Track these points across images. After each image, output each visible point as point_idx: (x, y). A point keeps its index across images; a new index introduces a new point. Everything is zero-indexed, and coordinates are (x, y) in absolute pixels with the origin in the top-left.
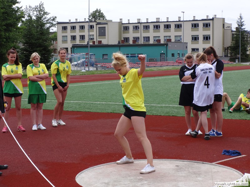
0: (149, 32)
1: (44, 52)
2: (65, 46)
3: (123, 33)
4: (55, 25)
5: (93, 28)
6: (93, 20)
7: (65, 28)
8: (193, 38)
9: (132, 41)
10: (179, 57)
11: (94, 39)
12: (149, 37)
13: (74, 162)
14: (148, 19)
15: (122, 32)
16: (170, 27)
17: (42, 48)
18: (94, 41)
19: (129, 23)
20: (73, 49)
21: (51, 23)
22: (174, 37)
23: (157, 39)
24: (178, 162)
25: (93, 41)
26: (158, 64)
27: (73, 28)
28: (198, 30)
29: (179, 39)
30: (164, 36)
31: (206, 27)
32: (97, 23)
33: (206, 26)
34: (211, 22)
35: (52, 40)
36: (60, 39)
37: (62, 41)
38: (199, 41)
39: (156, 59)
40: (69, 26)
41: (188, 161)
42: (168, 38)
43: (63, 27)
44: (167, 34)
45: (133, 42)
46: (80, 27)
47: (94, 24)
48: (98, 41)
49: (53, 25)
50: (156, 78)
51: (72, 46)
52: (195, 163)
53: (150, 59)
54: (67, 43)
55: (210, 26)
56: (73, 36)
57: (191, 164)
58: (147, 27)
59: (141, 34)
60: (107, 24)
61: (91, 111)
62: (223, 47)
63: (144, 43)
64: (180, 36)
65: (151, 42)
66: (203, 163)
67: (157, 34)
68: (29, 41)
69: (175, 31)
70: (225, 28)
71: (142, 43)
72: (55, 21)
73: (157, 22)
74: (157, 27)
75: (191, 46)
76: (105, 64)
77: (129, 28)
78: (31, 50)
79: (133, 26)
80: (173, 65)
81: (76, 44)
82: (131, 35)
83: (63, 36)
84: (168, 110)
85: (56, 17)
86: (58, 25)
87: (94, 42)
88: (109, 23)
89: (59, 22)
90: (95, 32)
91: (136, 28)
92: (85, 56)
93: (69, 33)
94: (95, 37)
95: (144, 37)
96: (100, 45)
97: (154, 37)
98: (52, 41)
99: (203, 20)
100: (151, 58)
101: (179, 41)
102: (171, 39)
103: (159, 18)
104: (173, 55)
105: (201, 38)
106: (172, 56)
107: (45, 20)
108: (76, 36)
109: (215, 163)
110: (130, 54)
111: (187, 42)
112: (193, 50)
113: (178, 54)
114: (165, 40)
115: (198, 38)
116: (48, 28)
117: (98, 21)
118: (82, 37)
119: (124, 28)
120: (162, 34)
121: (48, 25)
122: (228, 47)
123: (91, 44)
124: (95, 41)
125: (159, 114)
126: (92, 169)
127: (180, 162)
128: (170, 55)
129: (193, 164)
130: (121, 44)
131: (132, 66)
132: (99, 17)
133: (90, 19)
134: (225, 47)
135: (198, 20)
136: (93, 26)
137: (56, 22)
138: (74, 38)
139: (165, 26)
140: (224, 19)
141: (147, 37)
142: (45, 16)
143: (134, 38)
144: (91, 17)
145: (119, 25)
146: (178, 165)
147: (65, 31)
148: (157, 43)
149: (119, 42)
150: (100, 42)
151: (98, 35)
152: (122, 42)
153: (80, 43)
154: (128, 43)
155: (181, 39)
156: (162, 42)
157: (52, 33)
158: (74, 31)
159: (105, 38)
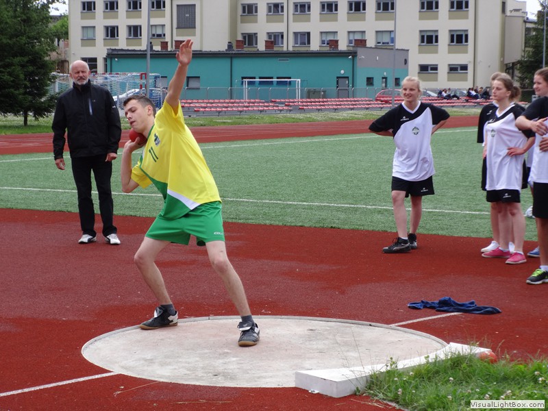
0: (309, 21)
2: (90, 52)
3: (242, 22)
5: (164, 7)
7: (89, 7)
8: (423, 37)
9: (264, 43)
10: (386, 86)
11: (164, 35)
12: (309, 34)
13: (82, 319)
15: (239, 18)
16: (364, 9)
18: (166, 40)
20: (109, 61)
22: (374, 33)
23: (331, 38)
24: (316, 322)
25: (163, 40)
26: (329, 105)
27: (112, 6)
28: (437, 18)
29: (386, 39)
30: (349, 32)
31: (457, 8)
33: (459, 6)
35: (56, 36)
36: (75, 34)
37: (82, 40)
38: (439, 47)
39: (324, 92)
40: (100, 2)
41: (339, 320)
42: (358, 37)
43: (84, 3)
44: (357, 26)
45: (266, 46)
46: (130, 3)
48: (176, 41)
50: (316, 139)
51: (108, 54)
52: (352, 325)
53: (309, 92)
54: (94, 46)
55: (467, 7)
56: (111, 27)
57: (344, 326)
58: (303, 8)
59: (289, 26)
61: (138, 214)
62: (502, 62)
63: (296, 49)
64: (391, 31)
65: (315, 45)
66: (370, 325)
69: (376, 20)
70: (508, 13)
71: (291, 49)
74: (330, 8)
75: (417, 58)
76: (190, 103)
77: (256, 8)
79: (268, 4)
80: (367, 109)
81: (117, 48)
82: (262, 27)
83: (83, 27)
84: (324, 214)
87: (164, 45)
90: (167, 19)
91: (275, 8)
92: (138, 81)
93: (100, 20)
94: (167, 31)
95: (296, 34)
97: (321, 33)
98: (56, 40)
100: (312, 88)
101: (387, 43)
102: (365, 41)
104: (370, 81)
105: (444, 39)
106: (367, 84)
108: (117, 27)
109: (397, 324)
110: (257, 77)
111: (406, 49)
112: (424, 68)
113: (383, 78)
114: (350, 42)
115: (437, 37)
116: (46, 6)
118: (135, 31)
119: (244, 8)
120: (343, 27)
122: (513, 63)
123: (157, 48)
124: (167, 43)
125: (300, 224)
126: (122, 333)
127: (321, 322)
128: (361, 82)
129: (347, 327)
130: (235, 50)
131: (260, 108)
134: (506, 62)
136: (164, 2)
138: (112, 32)
139: (350, 4)
141: (303, 34)
143: (269, 35)
145: (232, 1)
146: (313, 328)
147: (89, 14)
148: (328, 48)
149: (230, 46)
151: (175, 25)
152: (238, 46)
153: (127, 45)
154: (253, 49)
155: (393, 40)
156: (343, 46)
157: (55, 18)
158: (112, 13)
159: (195, 35)
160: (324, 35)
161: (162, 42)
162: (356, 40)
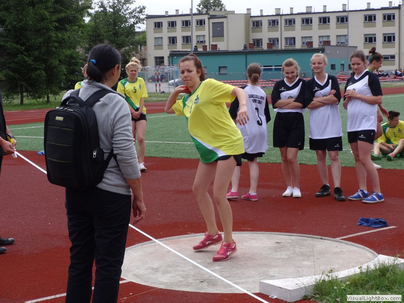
0: (294, 30)
2: (159, 53)
3: (253, 32)
4: (143, 20)
5: (204, 24)
6: (204, 11)
7: (158, 25)
8: (366, 38)
9: (266, 45)
10: (344, 70)
11: (205, 41)
12: (294, 38)
14: (293, 8)
15: (251, 30)
16: (329, 22)
18: (206, 44)
19: (262, 16)
21: (137, 17)
22: (335, 37)
23: (308, 40)
25: (204, 45)
27: (172, 24)
28: (375, 26)
29: (343, 40)
30: (320, 37)
31: (388, 20)
32: (209, 16)
33: (389, 18)
34: (396, 12)
35: (139, 44)
36: (150, 42)
37: (155, 46)
38: (377, 44)
39: (305, 74)
40: (165, 22)
42: (325, 39)
43: (155, 23)
44: (324, 32)
45: (268, 47)
46: (183, 22)
47: (205, 17)
48: (212, 45)
49: (139, 20)
51: (170, 54)
54: (162, 49)
55: (394, 18)
56: (172, 37)
58: (290, 22)
59: (282, 34)
60: (226, 17)
63: (287, 48)
64: (346, 35)
65: (298, 45)
67: (307, 33)
69: (337, 28)
71: (283, 48)
72: (143, 13)
73: (307, 13)
74: (307, 22)
77: (261, 23)
79: (269, 20)
81: (176, 50)
82: (265, 35)
83: (155, 38)
85: (144, 8)
86: (148, 19)
87: (205, 47)
88: (229, 16)
89: (149, 16)
90: (206, 32)
91: (273, 23)
93: (165, 33)
94: (207, 39)
95: (286, 39)
96: (215, 52)
97: (302, 37)
98: (139, 46)
99: (383, 9)
101: (343, 43)
102: (330, 42)
103: (311, 7)
104: (333, 67)
105: (380, 39)
106: (331, 69)
107: (127, 12)
108: (176, 37)
111: (356, 46)
113: (341, 65)
114: (321, 42)
115: (375, 38)
116: (132, 26)
117: (211, 13)
118: (187, 39)
119: (254, 23)
120: (316, 33)
121: (132, 21)
123: (200, 49)
124: (206, 46)
130: (249, 49)
131: (264, 85)
132: (213, 6)
133: (200, 9)
136: (204, 21)
137: (145, 16)
138: (173, 40)
139: (320, 19)
141: (290, 39)
142: (128, 5)
143: (270, 39)
144: (201, 6)
145: (246, 19)
147: (159, 30)
148: (306, 47)
149: (245, 47)
150: (215, 47)
151: (211, 35)
152: (250, 47)
153: (182, 48)
154: (261, 49)
155: (347, 41)
156: (316, 45)
157: (139, 33)
158: (173, 29)
159: (223, 41)
160: (304, 39)
161: (203, 46)
162: (324, 41)
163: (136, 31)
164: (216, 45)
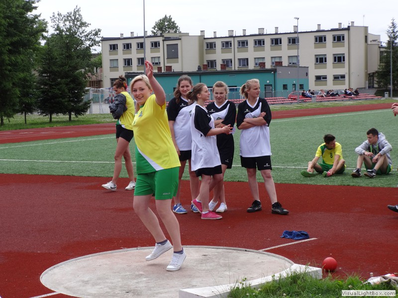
0: (247, 51)
1: (72, 86)
2: (114, 75)
3: (206, 54)
4: (98, 42)
5: (159, 46)
6: (159, 33)
7: (114, 47)
8: (317, 59)
9: (220, 66)
10: (295, 89)
11: (160, 63)
12: (247, 59)
14: (245, 30)
15: (205, 51)
16: (281, 43)
17: (69, 80)
18: (161, 66)
19: (215, 38)
21: (93, 40)
22: (287, 58)
23: (261, 61)
25: (159, 66)
27: (128, 47)
28: (325, 47)
29: (295, 61)
30: (272, 57)
31: (338, 41)
32: (164, 39)
33: (339, 39)
34: (345, 33)
35: (95, 66)
36: (106, 64)
37: (110, 67)
38: (327, 64)
40: (120, 44)
42: (277, 60)
43: (111, 45)
44: (276, 53)
45: (221, 68)
46: (138, 45)
47: (160, 39)
48: (166, 66)
49: (95, 43)
54: (118, 71)
55: (343, 39)
56: (127, 59)
58: (243, 44)
59: (235, 55)
60: (180, 39)
62: (366, 73)
63: (240, 69)
64: (297, 56)
65: (251, 66)
67: (259, 54)
68: (49, 68)
69: (288, 49)
70: (369, 43)
71: (237, 69)
72: (99, 36)
73: (259, 35)
74: (260, 43)
75: (314, 72)
77: (215, 44)
78: (53, 83)
79: (222, 42)
80: (283, 104)
81: (131, 72)
82: (219, 56)
83: (111, 60)
85: (99, 31)
86: (104, 42)
87: (160, 69)
88: (183, 38)
89: (104, 38)
90: (161, 53)
91: (227, 45)
93: (121, 55)
94: (162, 61)
95: (239, 60)
96: (169, 74)
97: (255, 58)
99: (333, 30)
101: (294, 64)
102: (282, 62)
103: (263, 29)
104: (285, 87)
105: (330, 59)
106: (284, 89)
107: (83, 34)
108: (131, 59)
111: (307, 66)
112: (318, 78)
113: (293, 85)
114: (273, 63)
115: (326, 58)
116: (88, 48)
117: (166, 35)
118: (142, 61)
119: (207, 45)
120: (268, 54)
121: (88, 43)
122: (373, 73)
123: (156, 71)
124: (161, 68)
128: (280, 87)
130: (202, 71)
132: (168, 28)
133: (155, 31)
134: (369, 73)
135: (326, 30)
136: (159, 43)
137: (100, 39)
138: (128, 62)
139: (272, 40)
140: (366, 28)
141: (244, 60)
142: (83, 28)
143: (223, 61)
144: (156, 29)
145: (200, 41)
147: (114, 52)
148: (259, 68)
149: (199, 68)
150: (169, 68)
151: (166, 57)
152: (204, 68)
153: (138, 70)
154: (213, 70)
155: (298, 61)
156: (268, 66)
157: (95, 55)
158: (128, 51)
159: (178, 62)
160: (256, 60)
161: (158, 68)
162: (276, 62)
163: (93, 53)
164: (171, 67)
